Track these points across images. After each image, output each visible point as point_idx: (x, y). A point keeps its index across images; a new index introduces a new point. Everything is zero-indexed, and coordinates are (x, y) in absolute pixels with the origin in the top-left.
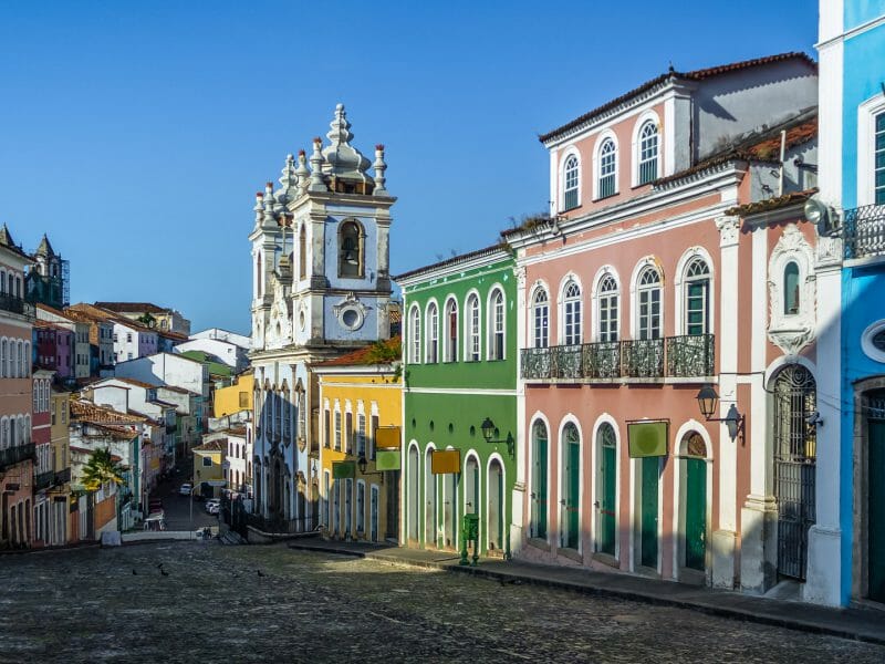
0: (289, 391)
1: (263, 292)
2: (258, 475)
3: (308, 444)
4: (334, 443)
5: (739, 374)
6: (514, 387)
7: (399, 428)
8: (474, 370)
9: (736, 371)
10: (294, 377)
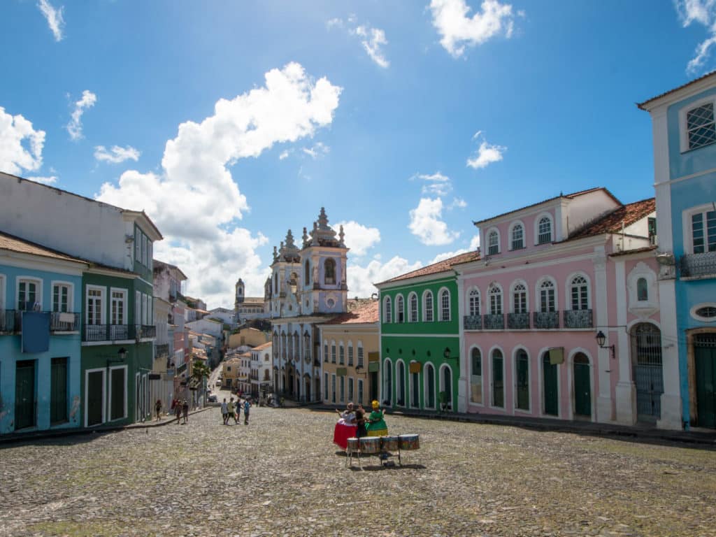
0: (298, 336)
1: (279, 291)
2: (277, 376)
3: (312, 360)
4: (330, 359)
5: (609, 327)
6: (458, 333)
7: (378, 353)
8: (431, 326)
9: (607, 325)
10: (302, 330)
